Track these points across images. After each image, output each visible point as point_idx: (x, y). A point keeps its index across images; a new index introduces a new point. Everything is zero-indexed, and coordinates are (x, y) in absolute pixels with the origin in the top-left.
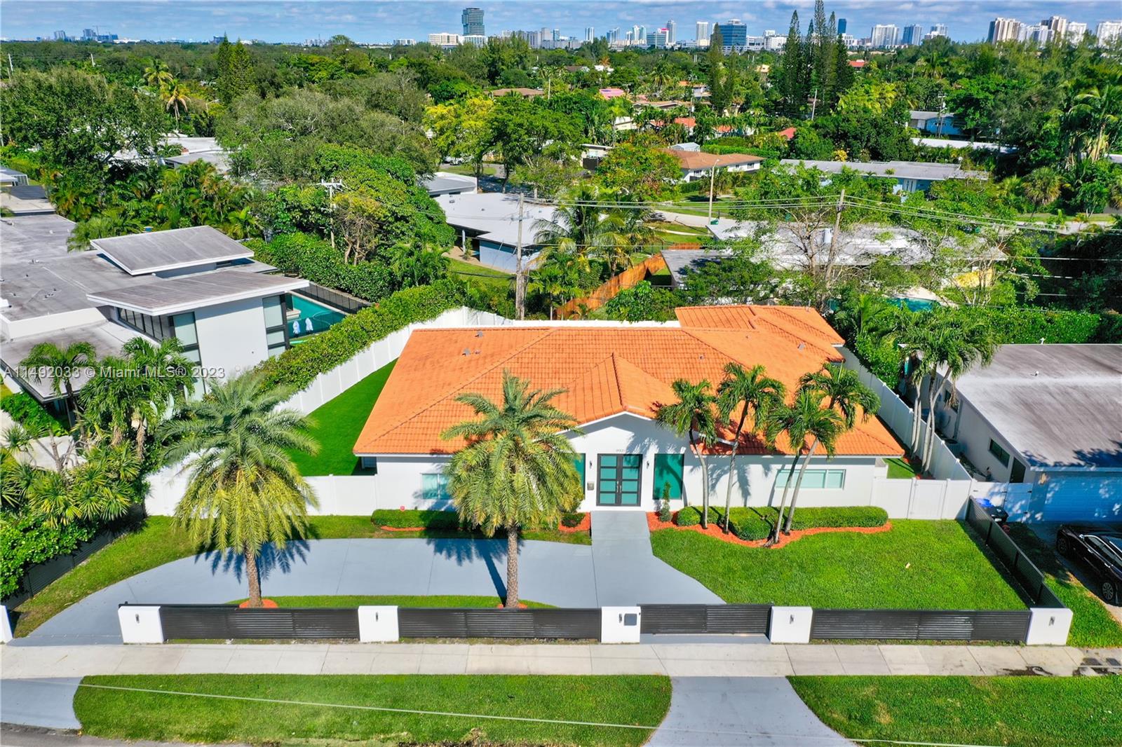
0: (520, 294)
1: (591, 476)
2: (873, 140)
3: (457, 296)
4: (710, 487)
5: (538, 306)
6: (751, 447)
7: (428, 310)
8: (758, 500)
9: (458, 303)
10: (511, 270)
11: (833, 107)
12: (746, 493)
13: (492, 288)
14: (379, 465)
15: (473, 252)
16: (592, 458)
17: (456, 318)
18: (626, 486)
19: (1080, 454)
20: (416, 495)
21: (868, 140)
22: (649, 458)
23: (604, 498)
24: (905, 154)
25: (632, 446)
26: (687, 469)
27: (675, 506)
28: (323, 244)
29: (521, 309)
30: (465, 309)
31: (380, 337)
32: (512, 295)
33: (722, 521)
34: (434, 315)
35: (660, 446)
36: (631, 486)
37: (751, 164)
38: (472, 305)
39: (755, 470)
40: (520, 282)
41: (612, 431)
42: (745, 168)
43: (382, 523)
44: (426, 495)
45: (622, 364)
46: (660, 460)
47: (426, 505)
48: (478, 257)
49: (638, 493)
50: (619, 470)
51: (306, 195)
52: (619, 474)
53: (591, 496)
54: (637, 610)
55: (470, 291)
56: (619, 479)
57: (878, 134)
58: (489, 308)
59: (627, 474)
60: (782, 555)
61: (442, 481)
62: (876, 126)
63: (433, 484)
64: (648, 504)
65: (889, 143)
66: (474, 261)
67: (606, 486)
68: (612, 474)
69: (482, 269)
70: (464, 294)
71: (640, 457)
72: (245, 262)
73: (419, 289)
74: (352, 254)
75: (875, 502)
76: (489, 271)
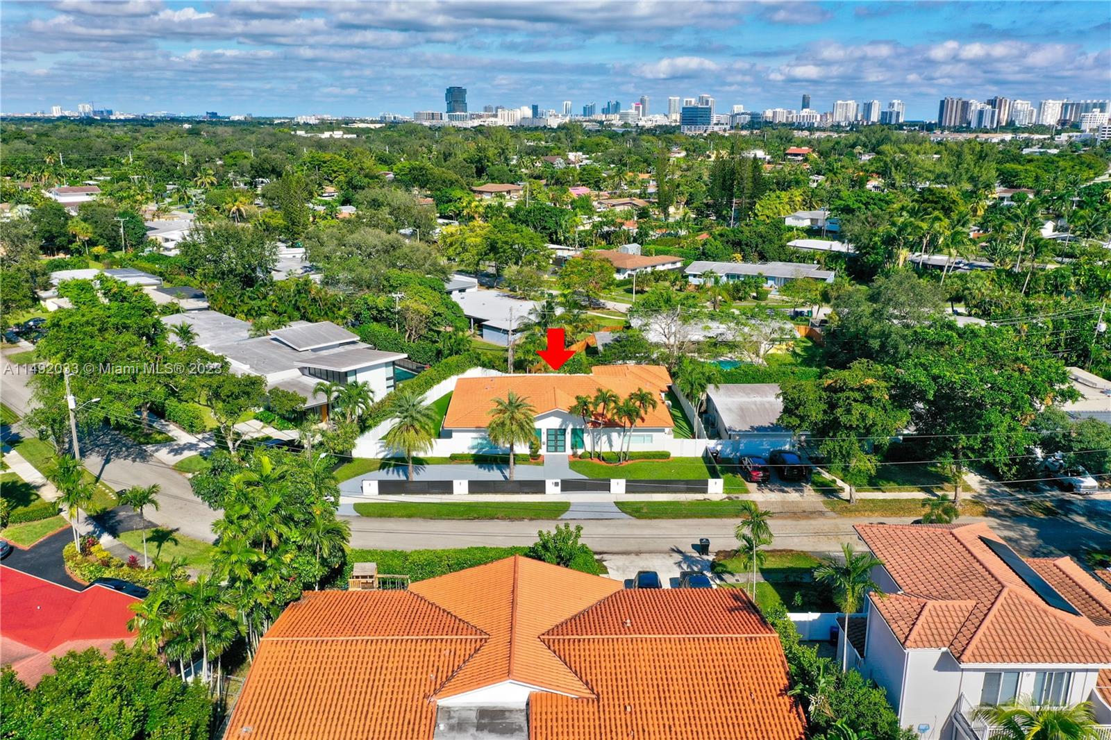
0: (511, 360)
1: (544, 438)
2: (760, 247)
3: (475, 361)
4: (594, 444)
5: (520, 366)
6: (611, 425)
7: (460, 368)
8: (616, 449)
9: (476, 365)
10: (504, 344)
11: (751, 209)
12: (611, 446)
13: (495, 357)
14: (454, 434)
15: (478, 332)
16: (544, 431)
17: (475, 372)
18: (559, 443)
19: (752, 427)
20: (469, 448)
21: (757, 246)
22: (569, 431)
23: (550, 448)
24: (783, 257)
25: (561, 425)
26: (585, 435)
27: (580, 452)
28: (391, 330)
29: (511, 368)
30: (480, 368)
31: (438, 383)
32: (506, 360)
33: (599, 456)
34: (463, 372)
35: (574, 425)
36: (562, 443)
37: (674, 263)
38: (484, 366)
39: (614, 435)
40: (510, 353)
41: (553, 418)
42: (670, 266)
43: (454, 459)
44: (473, 448)
45: (558, 391)
46: (574, 431)
47: (473, 452)
48: (482, 335)
49: (565, 446)
50: (556, 436)
51: (381, 301)
52: (556, 438)
53: (544, 447)
54: (559, 481)
55: (483, 358)
56: (556, 440)
57: (764, 242)
58: (493, 368)
59: (560, 438)
60: (623, 468)
61: (480, 441)
62: (761, 237)
63: (475, 442)
64: (569, 451)
65: (770, 249)
66: (479, 338)
67: (550, 443)
68: (553, 438)
69: (484, 344)
70: (479, 360)
71: (565, 430)
72: (354, 343)
73: (455, 358)
74: (410, 336)
75: (666, 449)
76: (489, 345)
